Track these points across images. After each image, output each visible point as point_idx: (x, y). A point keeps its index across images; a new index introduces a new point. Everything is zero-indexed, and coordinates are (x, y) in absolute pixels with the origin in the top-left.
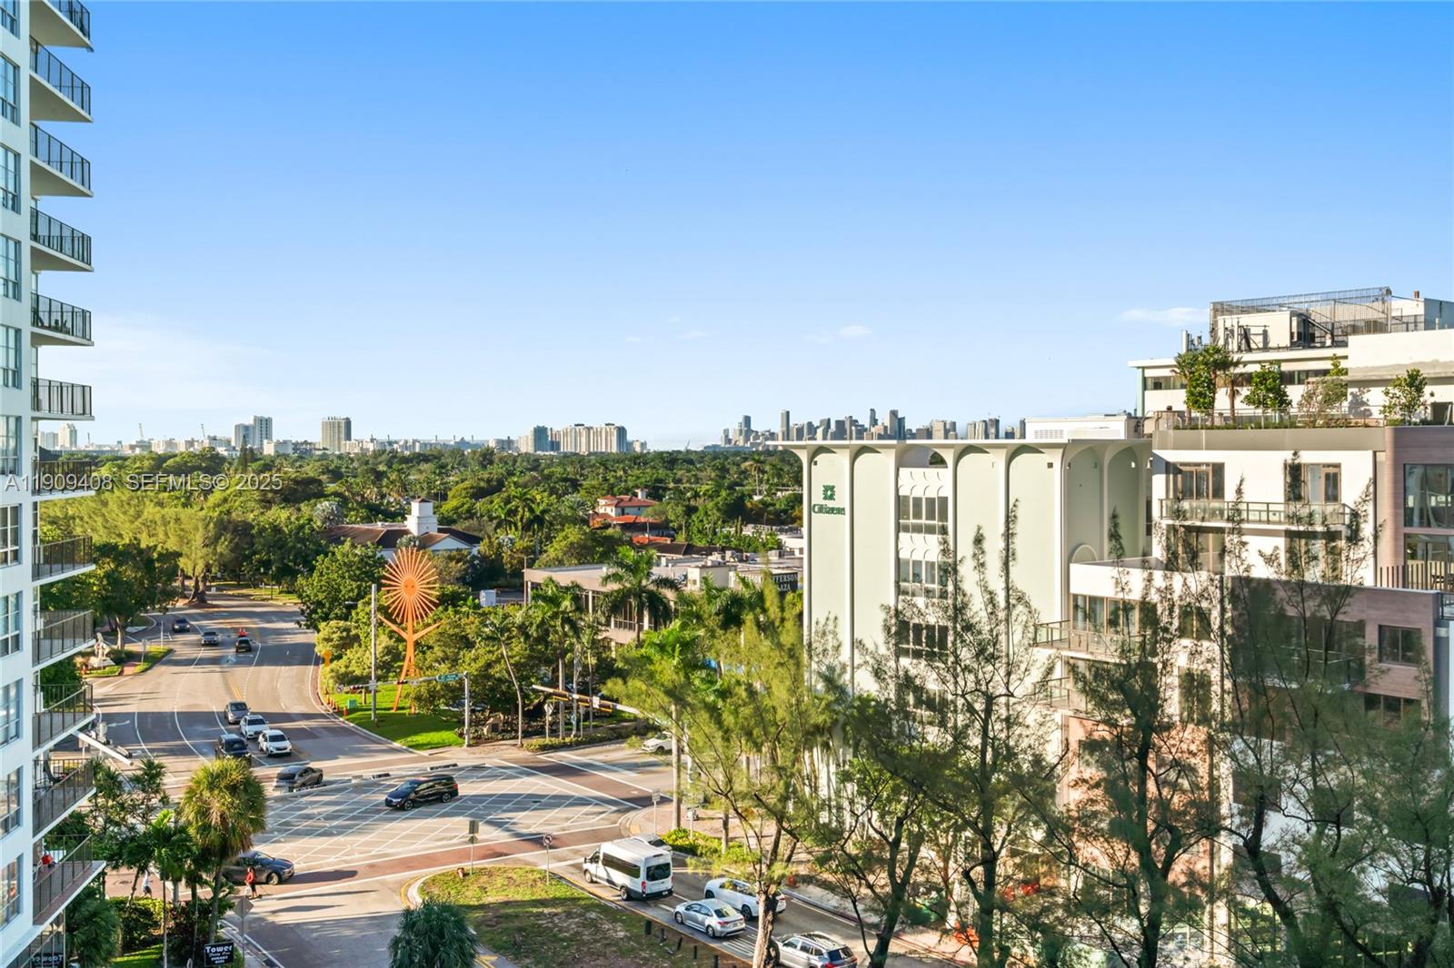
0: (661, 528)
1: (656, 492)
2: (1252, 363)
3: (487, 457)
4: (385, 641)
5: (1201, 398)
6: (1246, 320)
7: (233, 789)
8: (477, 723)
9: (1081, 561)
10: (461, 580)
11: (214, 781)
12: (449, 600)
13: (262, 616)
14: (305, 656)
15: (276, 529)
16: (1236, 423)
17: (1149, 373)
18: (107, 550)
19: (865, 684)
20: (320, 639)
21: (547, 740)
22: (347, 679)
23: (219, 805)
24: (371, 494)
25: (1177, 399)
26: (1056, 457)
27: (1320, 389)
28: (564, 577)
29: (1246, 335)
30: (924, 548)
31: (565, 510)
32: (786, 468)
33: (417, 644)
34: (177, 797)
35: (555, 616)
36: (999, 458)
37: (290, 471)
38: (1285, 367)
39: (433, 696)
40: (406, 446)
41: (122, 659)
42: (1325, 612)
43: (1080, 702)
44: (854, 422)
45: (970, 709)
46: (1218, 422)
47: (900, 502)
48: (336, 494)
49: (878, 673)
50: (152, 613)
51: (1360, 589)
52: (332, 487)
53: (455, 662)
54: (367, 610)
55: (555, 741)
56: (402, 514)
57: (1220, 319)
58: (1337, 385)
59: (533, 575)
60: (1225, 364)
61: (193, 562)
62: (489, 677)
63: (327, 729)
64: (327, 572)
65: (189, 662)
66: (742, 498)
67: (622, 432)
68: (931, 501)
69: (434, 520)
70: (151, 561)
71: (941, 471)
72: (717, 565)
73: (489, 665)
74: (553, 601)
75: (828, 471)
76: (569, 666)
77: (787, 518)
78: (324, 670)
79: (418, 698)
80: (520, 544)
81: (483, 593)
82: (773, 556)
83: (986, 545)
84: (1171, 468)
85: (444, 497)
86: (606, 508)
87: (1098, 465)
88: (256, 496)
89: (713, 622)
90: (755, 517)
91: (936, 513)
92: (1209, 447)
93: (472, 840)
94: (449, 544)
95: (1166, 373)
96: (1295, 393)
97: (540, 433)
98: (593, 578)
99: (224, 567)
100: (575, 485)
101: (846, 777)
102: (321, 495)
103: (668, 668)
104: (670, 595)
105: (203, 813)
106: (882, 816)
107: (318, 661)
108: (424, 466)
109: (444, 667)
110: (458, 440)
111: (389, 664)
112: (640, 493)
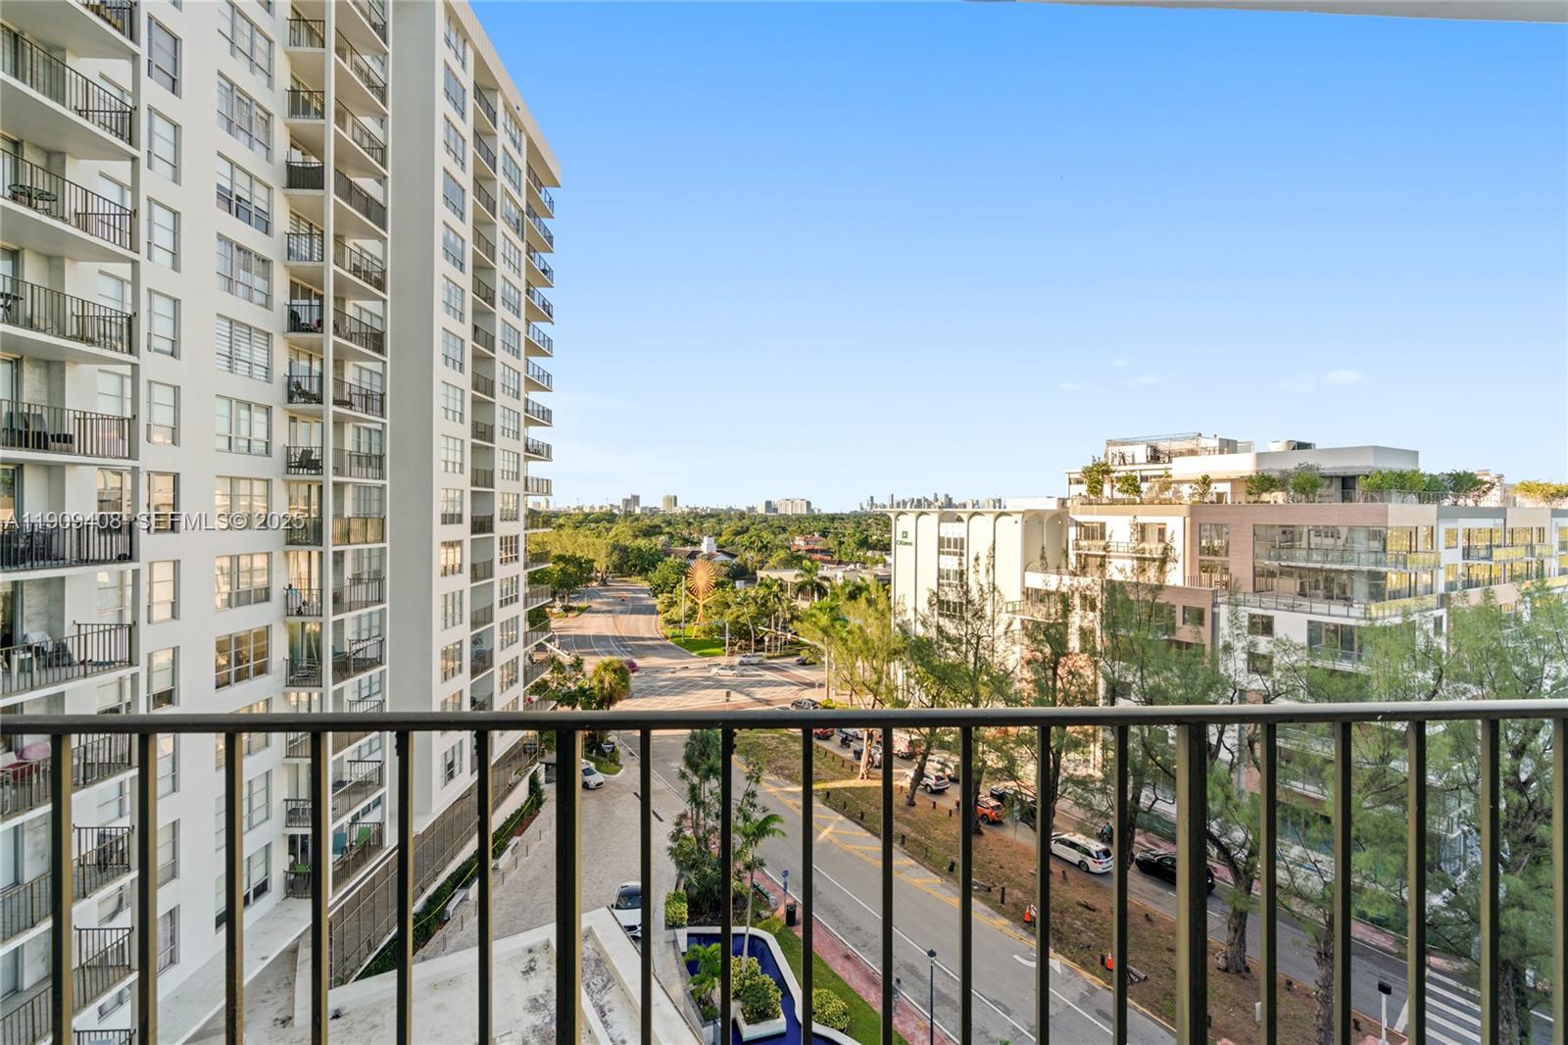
0: (826, 551)
1: (824, 534)
2: (1121, 471)
3: (742, 516)
4: (689, 604)
5: (1095, 488)
6: (1123, 449)
7: (615, 671)
8: (732, 644)
9: (1032, 570)
10: (727, 575)
11: (606, 667)
12: (720, 585)
13: (633, 591)
14: (651, 610)
15: (639, 549)
16: (1113, 502)
17: (1072, 476)
18: (560, 558)
19: (920, 631)
20: (659, 602)
21: (765, 654)
22: (669, 622)
23: (609, 677)
24: (685, 533)
25: (1083, 489)
26: (1019, 518)
27: (1157, 485)
28: (775, 575)
29: (1123, 457)
30: (950, 563)
31: (777, 542)
32: (885, 522)
33: (704, 606)
34: (589, 675)
35: (770, 594)
36: (991, 518)
37: (648, 522)
38: (1144, 473)
39: (711, 631)
40: (703, 510)
41: (568, 609)
42: (1149, 597)
43: (1026, 641)
45: (968, 642)
46: (1104, 501)
47: (941, 541)
48: (668, 533)
49: (924, 624)
50: (581, 588)
51: (1174, 588)
52: (667, 530)
53: (722, 615)
54: (681, 589)
55: (768, 654)
56: (699, 543)
57: (1110, 448)
58: (1166, 483)
59: (760, 574)
60: (1108, 472)
61: (601, 565)
62: (738, 623)
63: (662, 646)
64: (663, 570)
65: (598, 612)
66: (866, 538)
67: (809, 504)
68: (956, 540)
69: (715, 546)
70: (581, 564)
71: (961, 524)
72: (852, 570)
73: (738, 617)
74: (768, 587)
75: (904, 524)
76: (777, 618)
77: (886, 548)
78: (660, 617)
79: (704, 632)
80: (757, 558)
81: (737, 582)
82: (880, 566)
83: (980, 561)
84: (1079, 524)
85: (720, 535)
86: (799, 542)
87: (1041, 522)
88: (631, 533)
89: (843, 598)
90: (873, 547)
91: (958, 546)
92: (1098, 514)
93: (728, 700)
94: (722, 558)
95: (1077, 476)
96: (1144, 486)
97: (768, 504)
98: (790, 576)
99: (615, 567)
100: (784, 530)
101: (909, 675)
102: (661, 533)
103: (824, 620)
104: (826, 584)
105: (601, 681)
106: (927, 696)
107: (658, 613)
108: (712, 520)
109: (716, 617)
110: (729, 507)
111: (691, 615)
112: (816, 535)
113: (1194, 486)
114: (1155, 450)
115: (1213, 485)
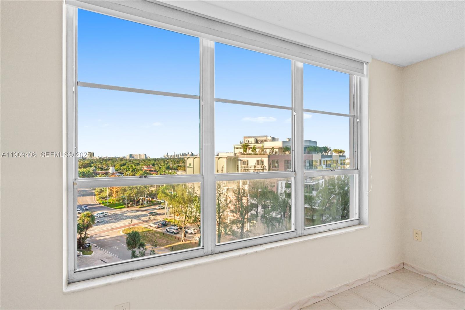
0: (155, 171)
1: (153, 165)
2: (252, 145)
3: (121, 159)
6: (249, 139)
7: (89, 217)
8: (128, 203)
11: (85, 216)
14: (93, 194)
15: (83, 172)
16: (250, 154)
17: (235, 147)
20: (96, 191)
21: (141, 206)
22: (102, 198)
23: (86, 219)
24: (100, 166)
26: (225, 159)
27: (260, 149)
31: (138, 168)
32: (175, 161)
33: (116, 191)
36: (217, 159)
37: (84, 162)
38: (255, 146)
39: (120, 200)
40: (105, 157)
44: (185, 154)
52: (93, 165)
53: (123, 194)
55: (142, 206)
56: (108, 169)
57: (245, 139)
58: (263, 149)
60: (248, 146)
62: (130, 196)
63: (99, 207)
66: (168, 166)
67: (146, 155)
69: (114, 170)
75: (189, 161)
76: (144, 194)
78: (98, 196)
79: (117, 200)
80: (130, 174)
84: (241, 160)
85: (115, 166)
86: (145, 168)
87: (231, 160)
90: (171, 169)
92: (246, 157)
93: (131, 223)
94: (117, 174)
95: (238, 147)
96: (257, 150)
97: (131, 155)
100: (139, 164)
102: (91, 166)
105: (83, 221)
107: (96, 195)
108: (110, 161)
109: (121, 195)
110: (115, 156)
111: (110, 195)
112: (151, 165)
113: (271, 150)
114: (257, 140)
115: (275, 150)
